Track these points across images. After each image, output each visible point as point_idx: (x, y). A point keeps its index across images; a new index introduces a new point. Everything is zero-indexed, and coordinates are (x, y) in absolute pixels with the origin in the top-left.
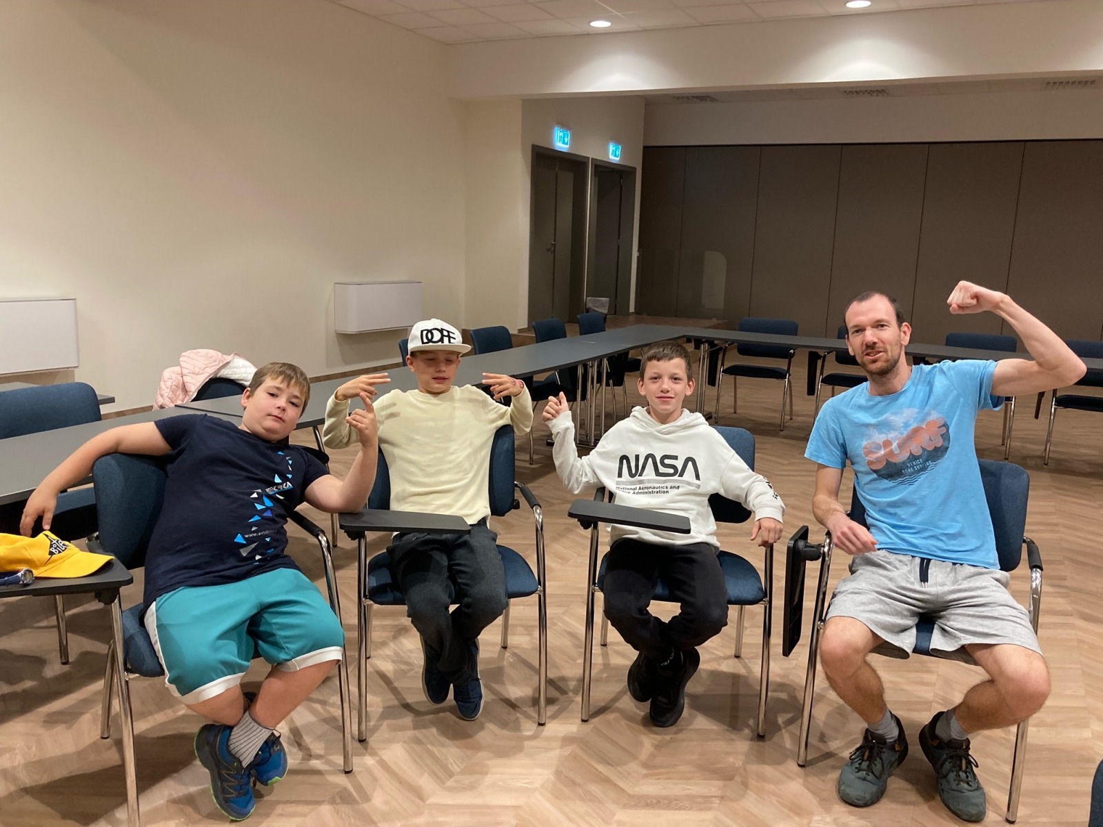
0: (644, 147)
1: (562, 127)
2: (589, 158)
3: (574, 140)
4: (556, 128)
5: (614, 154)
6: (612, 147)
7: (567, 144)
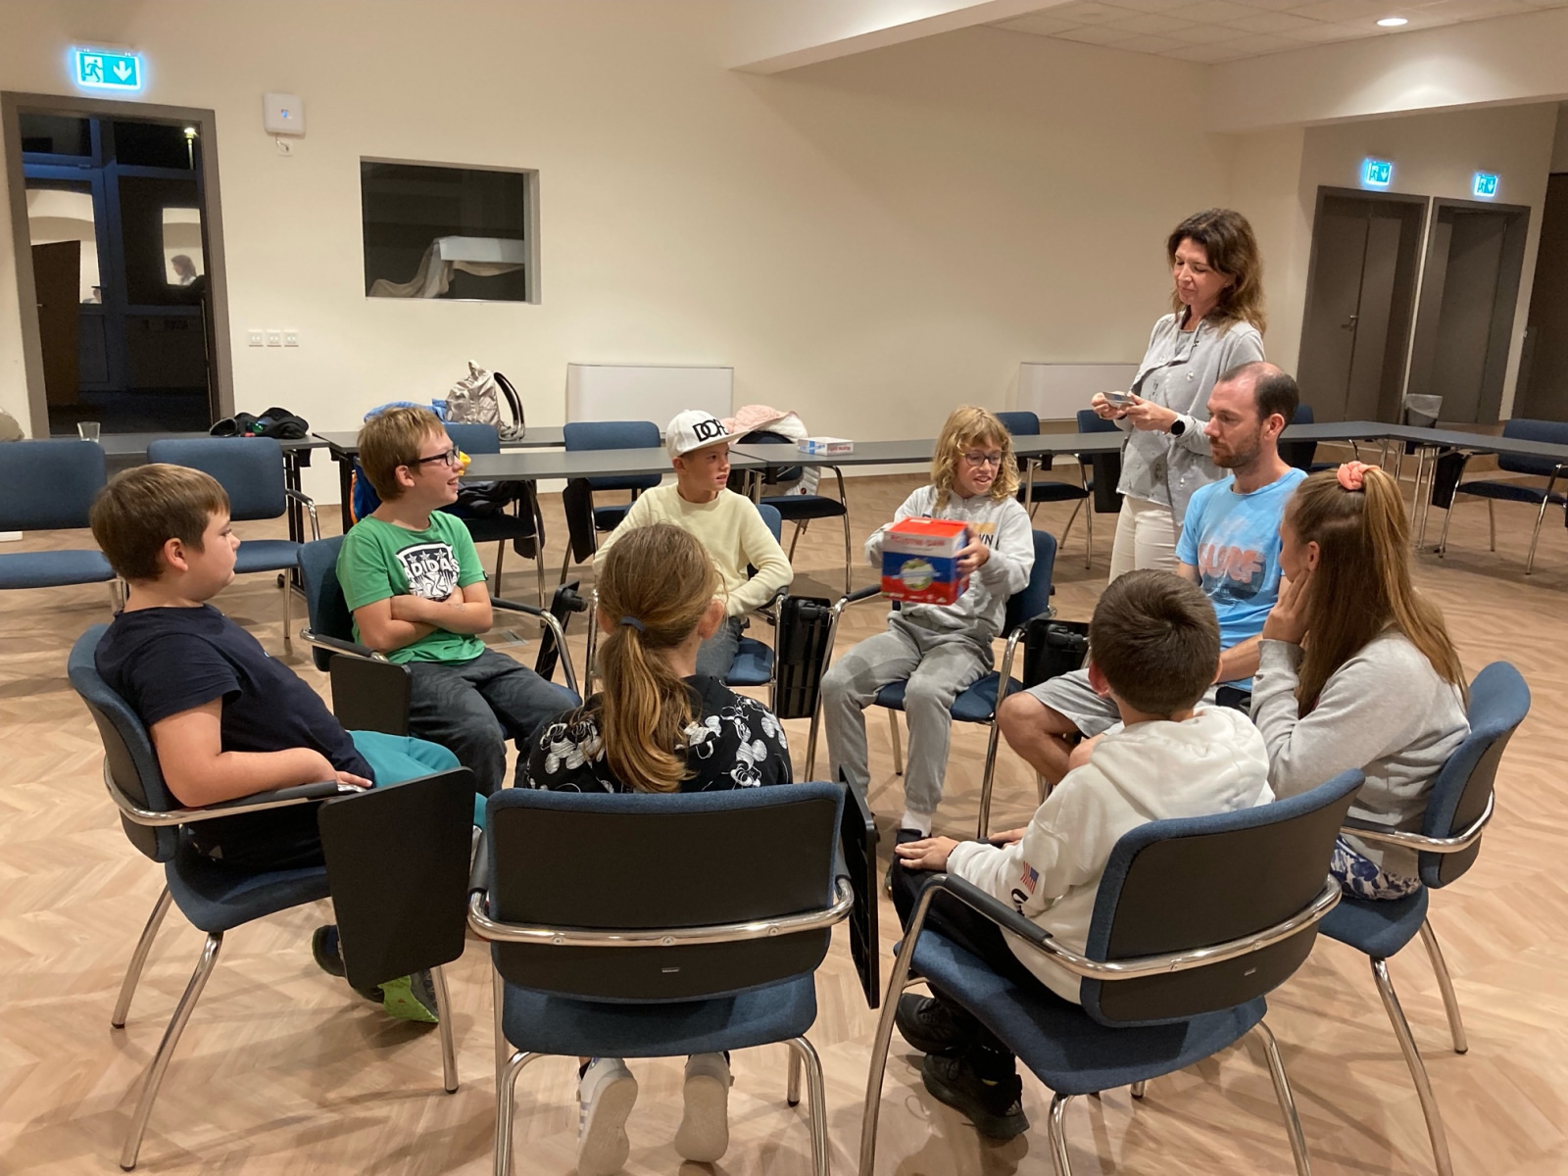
0: (1551, 175)
1: (1374, 159)
2: (1428, 198)
3: (1400, 173)
4: (1367, 160)
5: (1483, 189)
6: (1478, 180)
7: (1386, 180)
